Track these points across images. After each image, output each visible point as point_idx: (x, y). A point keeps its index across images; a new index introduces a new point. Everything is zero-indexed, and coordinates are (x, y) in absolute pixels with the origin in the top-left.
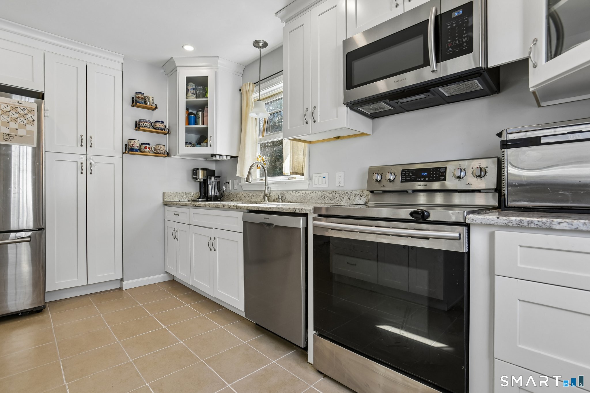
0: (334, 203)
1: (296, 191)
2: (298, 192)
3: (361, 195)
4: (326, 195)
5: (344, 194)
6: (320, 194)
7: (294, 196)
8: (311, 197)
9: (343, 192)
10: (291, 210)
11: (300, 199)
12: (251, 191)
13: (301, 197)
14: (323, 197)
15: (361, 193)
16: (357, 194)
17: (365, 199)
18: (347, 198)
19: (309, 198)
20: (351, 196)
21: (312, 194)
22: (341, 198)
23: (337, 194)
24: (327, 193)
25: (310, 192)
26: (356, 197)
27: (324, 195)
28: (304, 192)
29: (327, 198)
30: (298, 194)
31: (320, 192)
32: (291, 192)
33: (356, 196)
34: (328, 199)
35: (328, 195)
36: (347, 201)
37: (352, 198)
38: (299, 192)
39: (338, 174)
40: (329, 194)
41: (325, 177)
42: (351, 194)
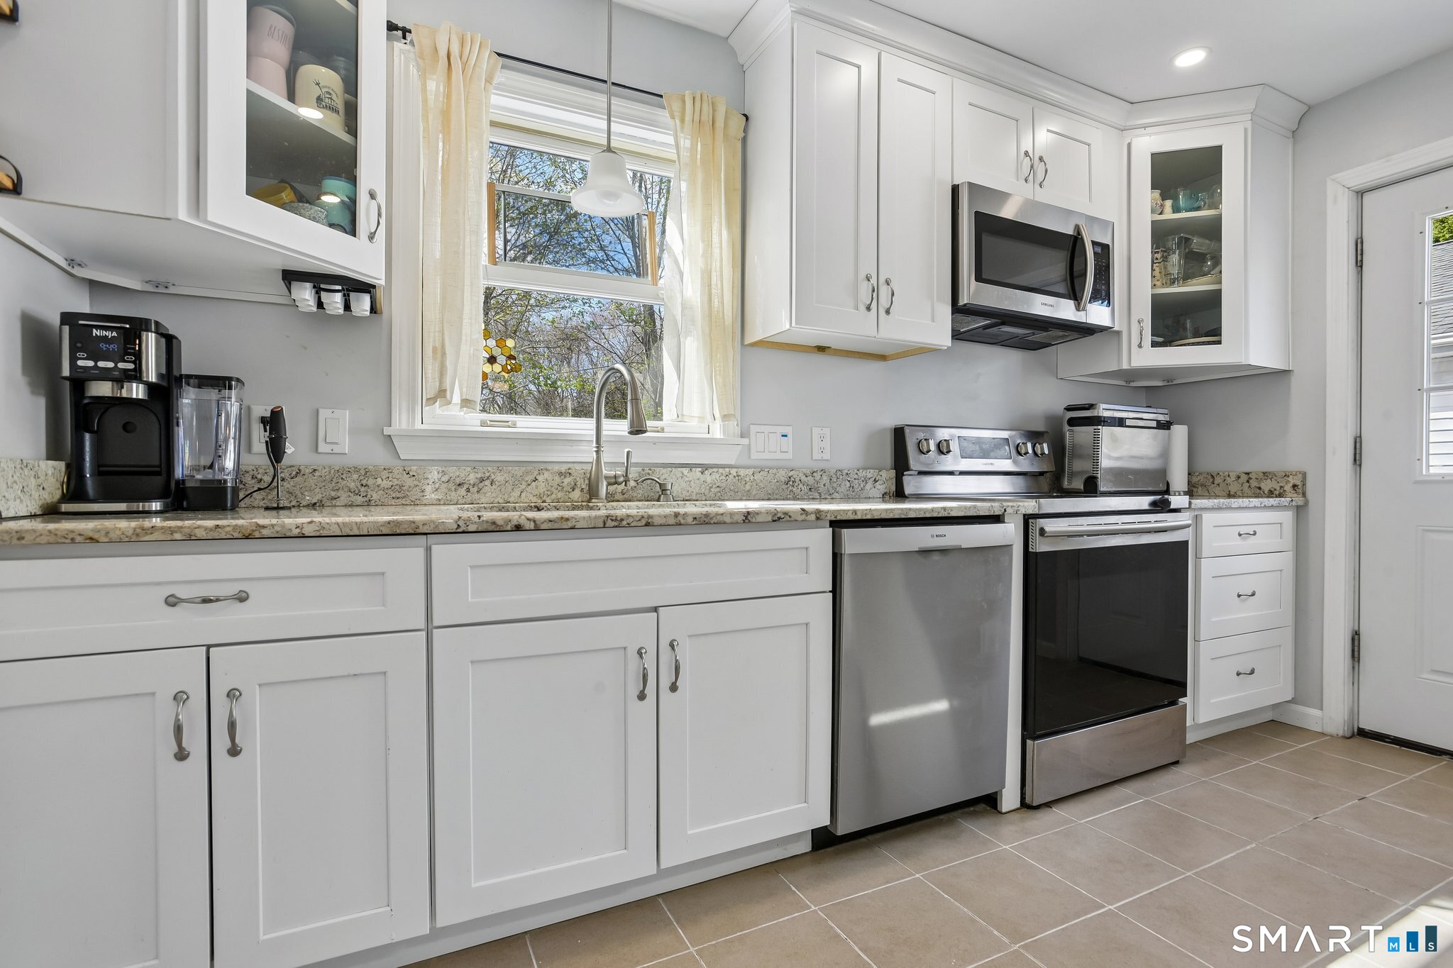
0: (819, 497)
1: (705, 468)
2: (711, 470)
3: (875, 480)
4: (797, 480)
5: (841, 477)
6: (782, 475)
7: (697, 481)
8: (754, 484)
9: (839, 473)
10: (996, 509)
11: (718, 489)
12: (475, 465)
13: (724, 485)
14: (791, 483)
15: (876, 474)
16: (869, 477)
17: (884, 486)
18: (848, 484)
19: (748, 487)
20: (857, 481)
21: (758, 477)
22: (835, 485)
23: (825, 478)
24: (801, 475)
25: (751, 471)
26: (866, 483)
27: (792, 479)
28: (734, 471)
29: (801, 486)
30: (709, 477)
31: (782, 473)
32: (685, 471)
33: (866, 481)
34: (803, 489)
35: (803, 478)
36: (848, 492)
37: (857, 485)
38: (715, 470)
39: (816, 431)
40: (806, 476)
41: (786, 436)
42: (856, 476)
